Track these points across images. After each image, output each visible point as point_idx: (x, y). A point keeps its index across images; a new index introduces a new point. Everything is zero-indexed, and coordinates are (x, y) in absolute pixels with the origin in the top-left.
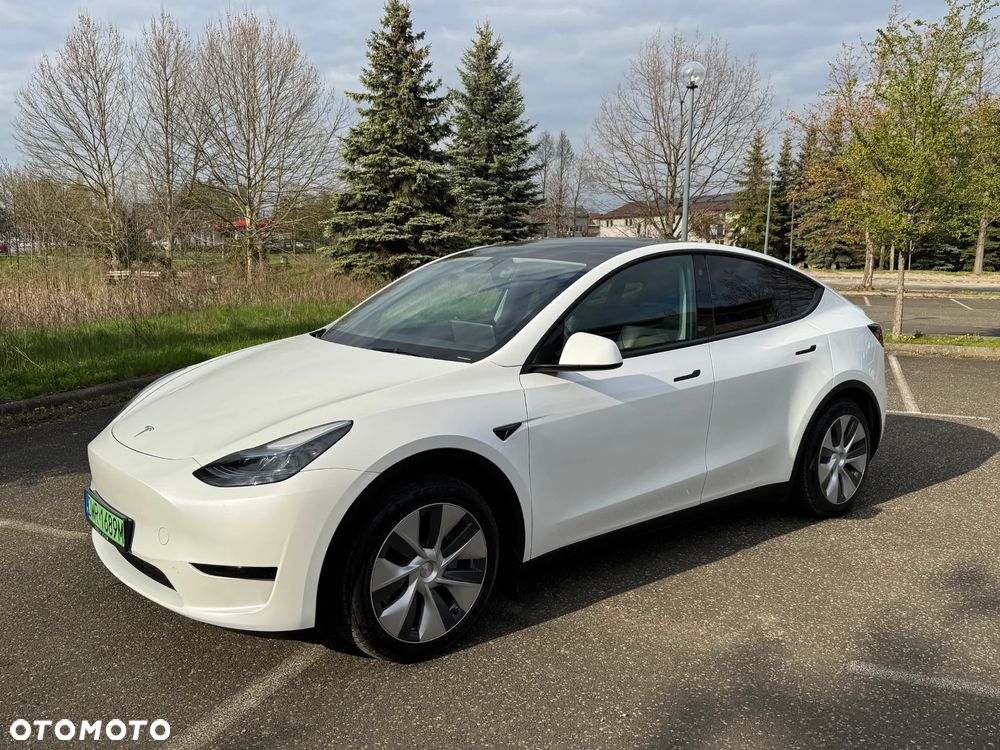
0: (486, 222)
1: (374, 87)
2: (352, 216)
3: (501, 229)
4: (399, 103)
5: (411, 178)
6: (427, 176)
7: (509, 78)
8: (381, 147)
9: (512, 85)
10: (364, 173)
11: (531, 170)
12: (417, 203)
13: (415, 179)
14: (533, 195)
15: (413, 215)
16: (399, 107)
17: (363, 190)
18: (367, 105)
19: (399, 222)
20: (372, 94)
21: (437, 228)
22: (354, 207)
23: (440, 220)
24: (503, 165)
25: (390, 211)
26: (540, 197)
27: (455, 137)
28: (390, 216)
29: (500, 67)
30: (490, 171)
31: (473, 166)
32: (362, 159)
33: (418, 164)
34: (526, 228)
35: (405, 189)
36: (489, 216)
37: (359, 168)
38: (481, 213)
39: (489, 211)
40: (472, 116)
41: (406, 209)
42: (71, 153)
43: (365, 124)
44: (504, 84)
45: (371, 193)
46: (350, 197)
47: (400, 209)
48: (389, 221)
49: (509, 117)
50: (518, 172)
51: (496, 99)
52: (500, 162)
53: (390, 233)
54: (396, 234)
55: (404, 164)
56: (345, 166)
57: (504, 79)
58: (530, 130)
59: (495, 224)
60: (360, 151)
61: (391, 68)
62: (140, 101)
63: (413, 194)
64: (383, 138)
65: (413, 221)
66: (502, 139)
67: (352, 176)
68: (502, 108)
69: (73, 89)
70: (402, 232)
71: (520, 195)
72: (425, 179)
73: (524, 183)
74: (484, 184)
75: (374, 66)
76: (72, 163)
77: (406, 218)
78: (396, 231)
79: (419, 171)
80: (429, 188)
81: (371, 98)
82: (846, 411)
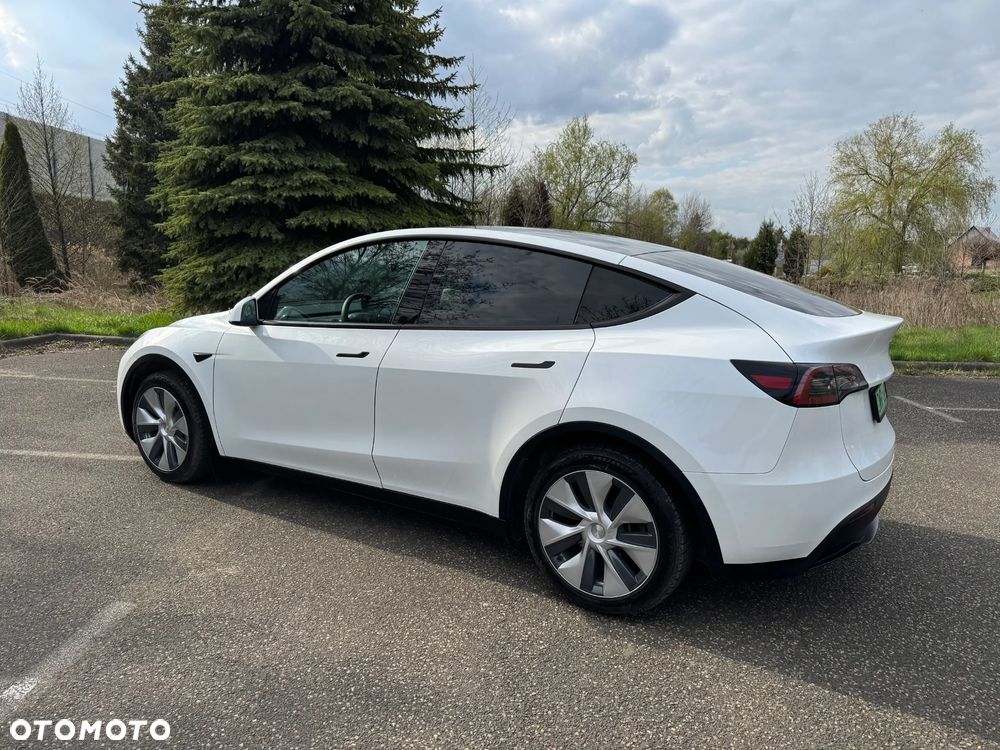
82: (602, 466)
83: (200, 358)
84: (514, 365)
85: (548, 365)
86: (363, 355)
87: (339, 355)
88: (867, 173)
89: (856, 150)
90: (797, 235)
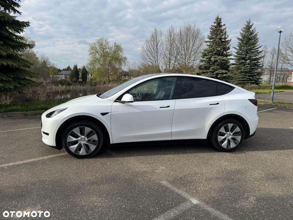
0: (243, 72)
1: (210, 39)
2: (201, 71)
3: (248, 74)
4: (216, 42)
5: (217, 61)
6: (221, 60)
7: (255, 33)
8: (210, 54)
9: (256, 35)
10: (205, 60)
11: (259, 58)
12: (218, 67)
13: (218, 61)
14: (259, 65)
15: (217, 70)
16: (216, 43)
17: (205, 64)
18: (209, 44)
19: (213, 72)
20: (210, 41)
21: (223, 73)
22: (203, 69)
23: (224, 71)
24: (250, 57)
25: (211, 70)
26: (261, 65)
27: (237, 50)
28: (211, 71)
29: (252, 31)
30: (246, 59)
31: (241, 57)
32: (205, 57)
33: (219, 57)
34: (256, 74)
35: (216, 64)
36: (245, 70)
37: (204, 59)
38: (242, 70)
39: (245, 69)
40: (242, 44)
41: (215, 69)
42: (150, 59)
43: (207, 48)
44: (253, 35)
45: (206, 65)
46: (201, 66)
47: (213, 69)
48: (210, 72)
49: (254, 44)
50: (255, 58)
51: (250, 39)
52: (249, 56)
53: (210, 75)
54: (211, 75)
55: (216, 58)
56: (201, 58)
57: (253, 34)
58: (260, 47)
59: (246, 72)
60: (205, 55)
61: (215, 34)
62: (165, 46)
63: (217, 65)
64: (211, 51)
65: (216, 72)
66: (251, 50)
67: (202, 61)
68: (251, 41)
69: (151, 45)
70: (213, 75)
71: (255, 65)
72: (220, 61)
73: (256, 61)
74: (244, 62)
75: (211, 34)
76: (150, 61)
77: (215, 71)
78: (212, 74)
79: (219, 59)
80: (222, 63)
81: (209, 42)
82: (231, 123)
83: (103, 114)
84: (210, 105)
85: (218, 104)
86: (168, 107)
87: (160, 108)
88: (98, 53)
89: (94, 46)
90: (84, 69)
